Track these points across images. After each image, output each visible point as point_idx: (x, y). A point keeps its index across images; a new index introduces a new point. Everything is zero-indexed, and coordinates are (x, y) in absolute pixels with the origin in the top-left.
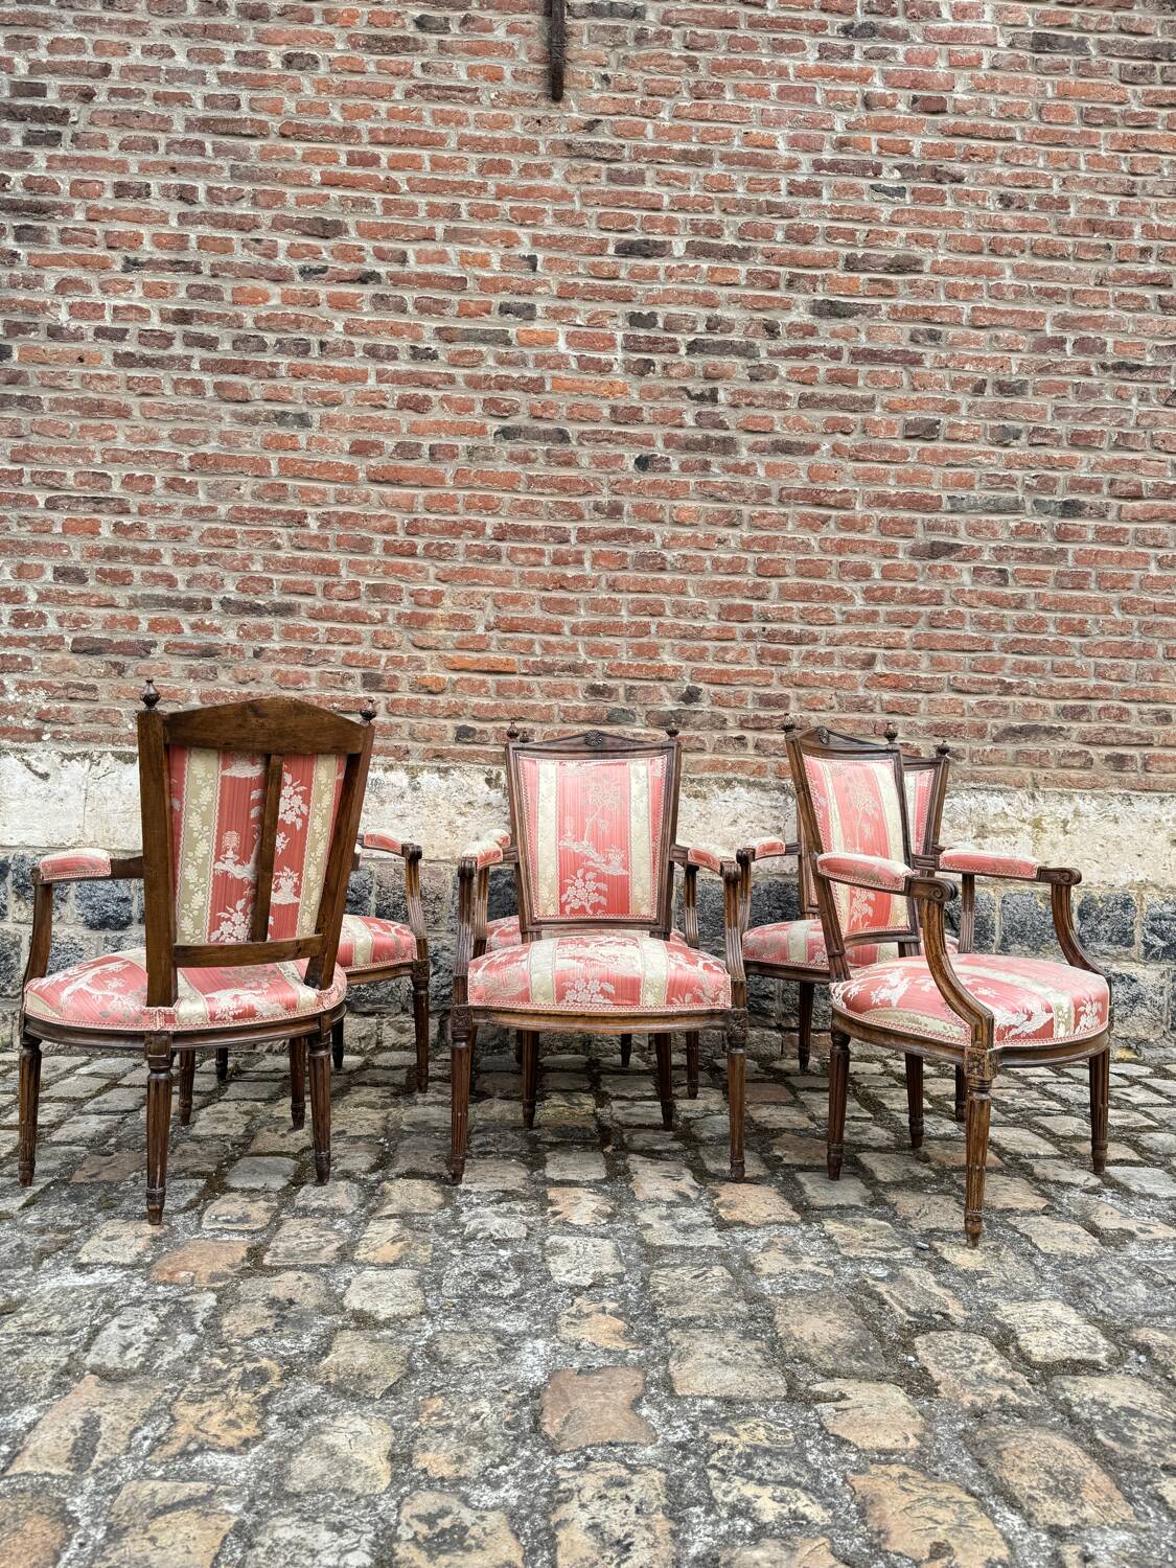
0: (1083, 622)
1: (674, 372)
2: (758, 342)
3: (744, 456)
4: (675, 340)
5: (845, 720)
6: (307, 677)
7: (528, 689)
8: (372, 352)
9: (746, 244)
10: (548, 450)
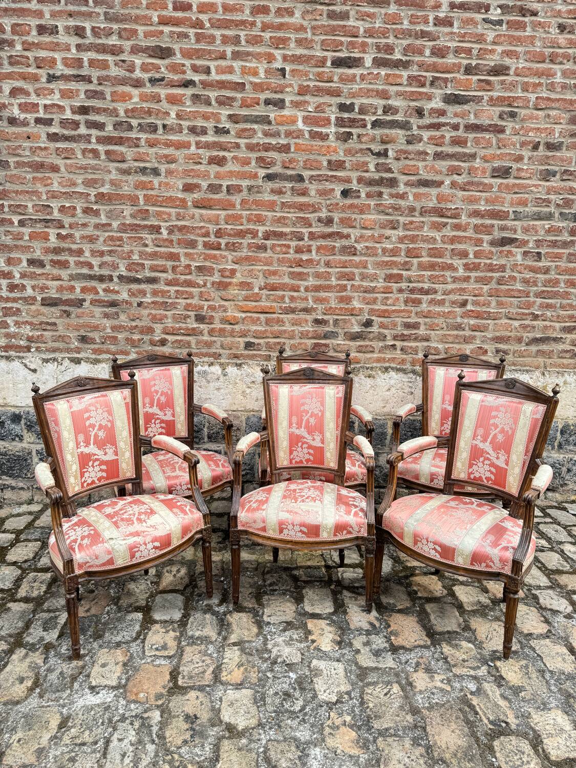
1: (364, 139)
2: (412, 120)
3: (402, 188)
4: (364, 120)
5: (449, 335)
6: (166, 316)
7: (282, 321)
8: (193, 130)
9: (408, 58)
10: (293, 187)
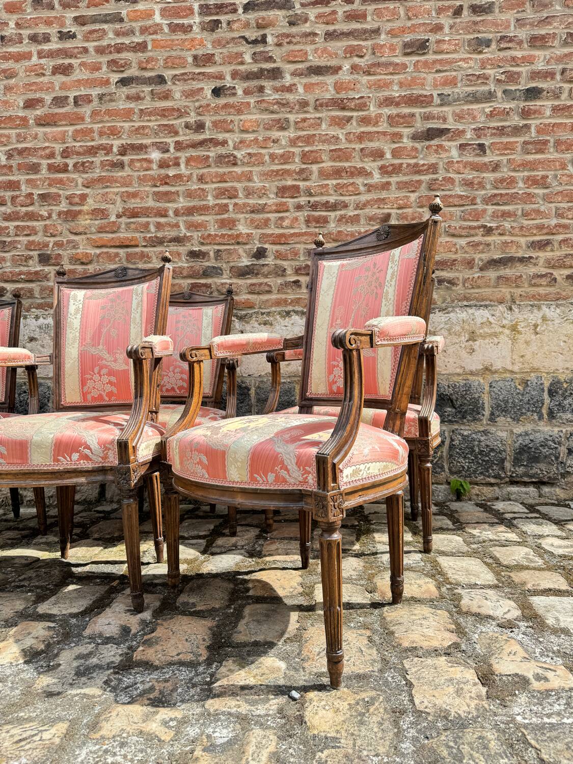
0: (545, 177)
1: (235, 26)
3: (288, 80)
4: (234, 4)
6: (4, 259)
7: (148, 256)
8: (34, 38)
10: (152, 91)
